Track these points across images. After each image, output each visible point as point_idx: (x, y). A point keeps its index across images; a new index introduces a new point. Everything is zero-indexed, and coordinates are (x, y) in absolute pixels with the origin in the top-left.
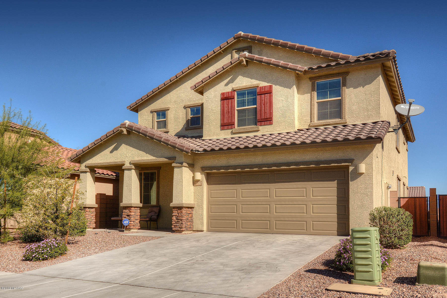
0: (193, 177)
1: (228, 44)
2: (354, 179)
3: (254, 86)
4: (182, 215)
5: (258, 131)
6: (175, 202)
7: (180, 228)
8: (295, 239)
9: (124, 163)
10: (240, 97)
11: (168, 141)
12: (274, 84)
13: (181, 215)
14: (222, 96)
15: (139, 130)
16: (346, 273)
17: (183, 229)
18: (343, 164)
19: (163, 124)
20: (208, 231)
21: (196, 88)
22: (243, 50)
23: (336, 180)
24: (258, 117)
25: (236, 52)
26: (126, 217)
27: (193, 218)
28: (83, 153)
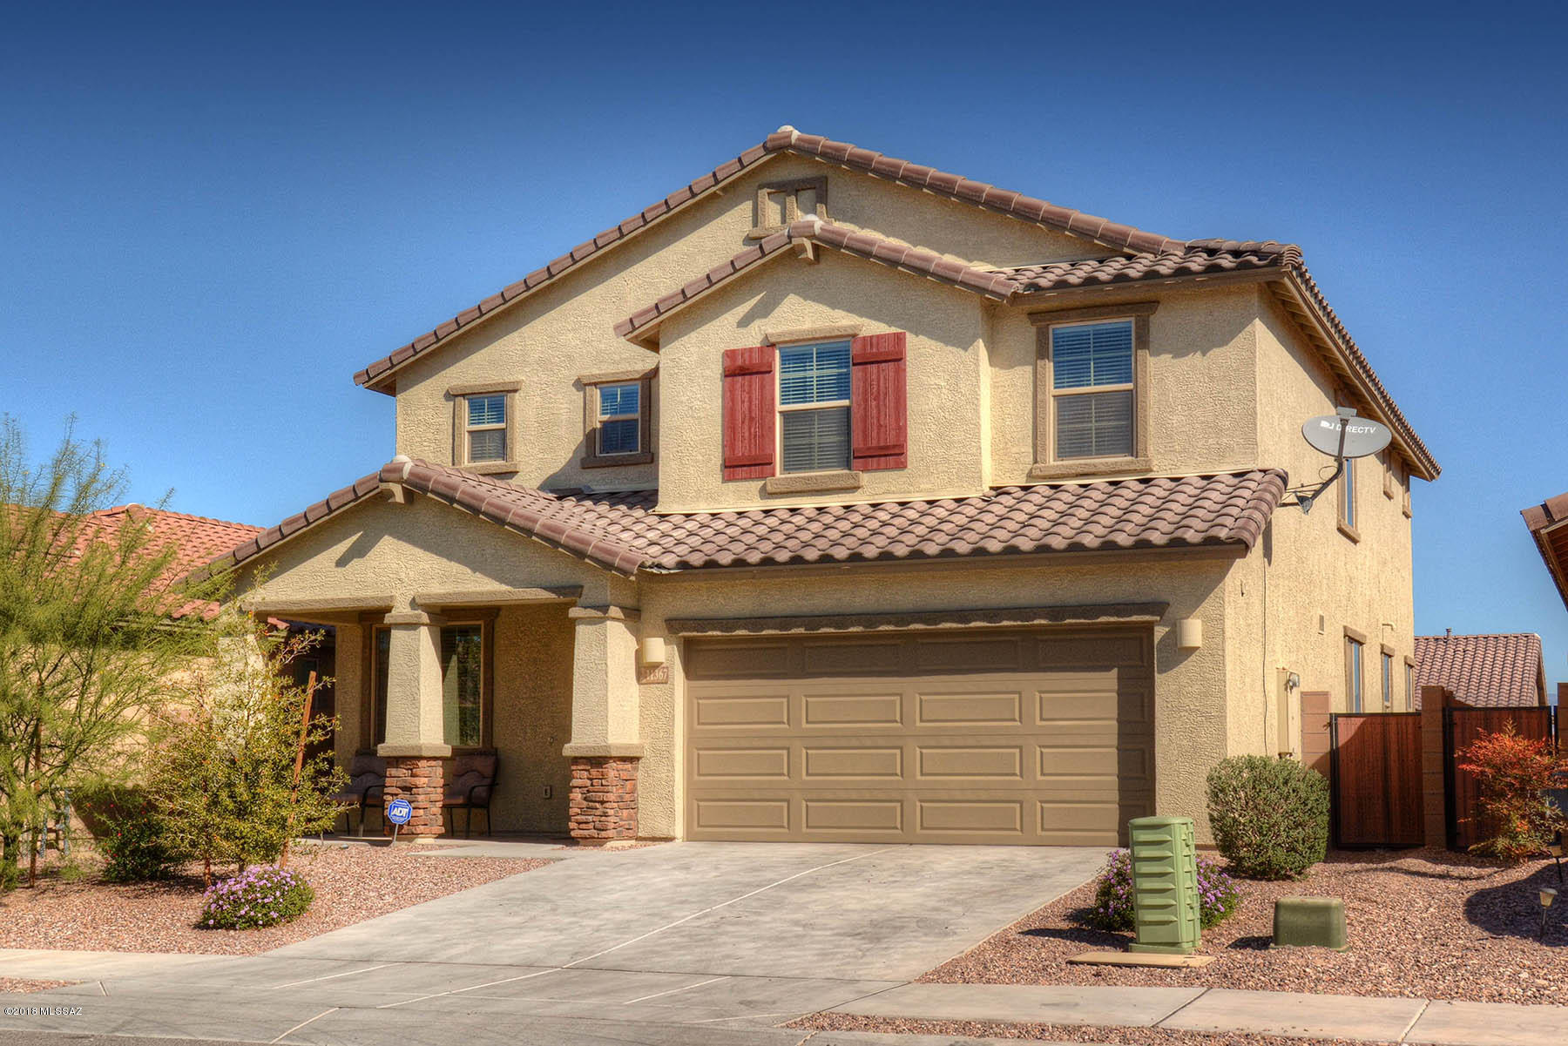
0: (639, 655)
1: (743, 167)
2: (1167, 666)
3: (840, 333)
4: (604, 783)
5: (854, 489)
6: (581, 741)
7: (598, 830)
8: (987, 858)
9: (392, 604)
10: (793, 367)
11: (559, 533)
12: (911, 332)
13: (602, 785)
14: (728, 362)
15: (450, 493)
16: (1121, 933)
17: (610, 833)
18: (1134, 618)
19: (494, 443)
20: (687, 838)
21: (634, 329)
22: (797, 191)
23: (1115, 671)
24: (857, 442)
25: (771, 196)
26: (397, 795)
27: (636, 795)
28: (236, 564)
